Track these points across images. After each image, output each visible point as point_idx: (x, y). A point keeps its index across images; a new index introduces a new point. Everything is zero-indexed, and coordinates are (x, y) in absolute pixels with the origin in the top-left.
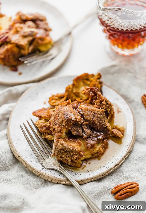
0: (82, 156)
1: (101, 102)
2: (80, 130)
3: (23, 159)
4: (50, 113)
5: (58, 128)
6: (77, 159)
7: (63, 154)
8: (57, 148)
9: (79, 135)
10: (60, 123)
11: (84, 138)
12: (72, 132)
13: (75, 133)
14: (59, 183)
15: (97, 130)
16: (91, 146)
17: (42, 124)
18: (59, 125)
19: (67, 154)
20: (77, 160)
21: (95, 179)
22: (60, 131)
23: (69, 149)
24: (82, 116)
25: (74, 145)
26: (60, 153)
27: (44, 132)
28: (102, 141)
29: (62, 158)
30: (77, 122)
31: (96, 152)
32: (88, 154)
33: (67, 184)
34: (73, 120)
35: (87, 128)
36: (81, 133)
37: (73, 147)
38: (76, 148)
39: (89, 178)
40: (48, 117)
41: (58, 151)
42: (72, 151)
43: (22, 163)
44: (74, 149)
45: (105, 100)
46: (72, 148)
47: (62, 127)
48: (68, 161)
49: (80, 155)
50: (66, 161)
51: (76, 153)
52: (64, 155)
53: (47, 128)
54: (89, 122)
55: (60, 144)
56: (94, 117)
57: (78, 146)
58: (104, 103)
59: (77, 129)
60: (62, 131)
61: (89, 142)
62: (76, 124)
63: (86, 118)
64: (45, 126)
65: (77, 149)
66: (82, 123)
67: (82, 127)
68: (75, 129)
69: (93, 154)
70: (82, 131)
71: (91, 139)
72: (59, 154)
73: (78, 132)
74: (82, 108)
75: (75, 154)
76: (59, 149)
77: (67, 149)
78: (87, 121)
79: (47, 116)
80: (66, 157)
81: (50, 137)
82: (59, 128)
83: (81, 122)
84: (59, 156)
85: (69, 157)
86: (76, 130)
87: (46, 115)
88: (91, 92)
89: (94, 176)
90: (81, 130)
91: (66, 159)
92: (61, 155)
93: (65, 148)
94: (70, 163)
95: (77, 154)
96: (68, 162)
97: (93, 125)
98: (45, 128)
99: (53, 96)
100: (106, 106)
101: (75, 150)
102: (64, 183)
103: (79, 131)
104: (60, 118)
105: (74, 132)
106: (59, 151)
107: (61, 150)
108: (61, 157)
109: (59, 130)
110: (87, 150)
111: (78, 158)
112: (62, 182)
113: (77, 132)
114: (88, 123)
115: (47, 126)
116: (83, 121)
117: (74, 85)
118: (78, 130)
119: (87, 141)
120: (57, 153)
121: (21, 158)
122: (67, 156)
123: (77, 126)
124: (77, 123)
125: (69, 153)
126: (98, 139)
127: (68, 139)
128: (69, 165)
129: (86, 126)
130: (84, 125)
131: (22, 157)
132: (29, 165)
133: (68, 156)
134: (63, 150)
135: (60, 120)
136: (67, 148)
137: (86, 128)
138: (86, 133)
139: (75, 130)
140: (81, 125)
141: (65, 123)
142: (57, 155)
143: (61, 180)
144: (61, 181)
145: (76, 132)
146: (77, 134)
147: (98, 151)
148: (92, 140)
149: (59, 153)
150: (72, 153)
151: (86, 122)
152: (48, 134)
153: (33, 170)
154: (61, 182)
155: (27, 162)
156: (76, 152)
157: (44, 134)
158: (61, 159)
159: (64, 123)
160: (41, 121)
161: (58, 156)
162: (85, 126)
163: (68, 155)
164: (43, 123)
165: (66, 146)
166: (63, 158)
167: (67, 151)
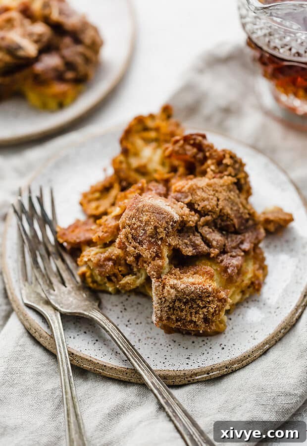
0: (225, 301)
1: (219, 163)
2: (198, 240)
3: (82, 355)
4: (108, 224)
5: (149, 249)
6: (217, 312)
7: (182, 311)
8: (166, 299)
9: (200, 252)
10: (149, 236)
11: (213, 257)
12: (184, 251)
13: (190, 251)
14: (194, 381)
15: (233, 229)
16: (238, 270)
17: (101, 256)
18: (149, 241)
19: (191, 307)
20: (216, 315)
21: (272, 343)
22: (157, 256)
23: (192, 292)
24: (191, 206)
25: (200, 281)
26: (174, 310)
27: (112, 272)
28: (252, 253)
29: (179, 321)
30: (185, 224)
31: (250, 282)
32: (234, 293)
33: (213, 377)
34: (176, 219)
35: (211, 230)
36: (204, 247)
37: (200, 286)
38: (208, 287)
39: (259, 344)
40: (108, 236)
41: (168, 306)
42: (200, 297)
43: (85, 366)
44: (204, 291)
45: (227, 156)
46: (199, 289)
47: (160, 243)
48: (198, 323)
49: (220, 300)
50: (192, 325)
51: (210, 298)
52: (184, 313)
53: (115, 261)
54: (211, 215)
55: (169, 287)
56: (218, 200)
57: (208, 280)
58: (227, 161)
59: (190, 240)
60: (161, 253)
61: (229, 264)
62: (183, 228)
63: (202, 208)
64: (108, 259)
65: (210, 288)
66: (195, 222)
67: (198, 232)
68: (186, 241)
69: (244, 289)
70: (202, 242)
71: (229, 254)
72: (173, 314)
73: (195, 246)
74: (184, 190)
75: (209, 302)
76: (170, 300)
77: (188, 295)
78: (208, 215)
79: (105, 235)
80: (191, 316)
81: (130, 280)
82: (152, 250)
83: (193, 222)
84: (173, 317)
85: (196, 313)
86: (189, 243)
87: (103, 232)
88: (188, 147)
89: (266, 337)
90: (201, 240)
91: (191, 321)
92: (177, 314)
93: (183, 295)
94: (203, 326)
95: (212, 301)
96: (197, 325)
97: (222, 221)
98: (111, 263)
99: (85, 195)
100: (235, 169)
101: (207, 292)
102: (206, 377)
103: (197, 242)
104: (145, 224)
105: (187, 249)
106: (171, 306)
107: (174, 302)
108: (177, 320)
109: (154, 252)
110: (230, 285)
111: (217, 309)
112: (200, 377)
113: (193, 246)
114: (209, 218)
115: (113, 257)
116: (196, 218)
117: (125, 152)
118: (194, 242)
119: (222, 261)
120: (166, 312)
121: (78, 354)
122: (191, 313)
123: (187, 232)
124: (184, 226)
125: (195, 302)
126: (244, 251)
127: (179, 272)
128: (201, 332)
129: (209, 228)
130: (203, 226)
131: (77, 352)
132: (105, 366)
133: (194, 311)
134: (180, 301)
135: (150, 229)
136: (187, 292)
137: (210, 232)
138: (214, 243)
139: (186, 244)
140: (196, 229)
141: (165, 232)
142: (167, 318)
143: (195, 372)
144: (196, 374)
145: (191, 249)
146: (194, 251)
147: (253, 280)
148: (231, 256)
149: (172, 310)
150: (202, 301)
151: (204, 216)
152: (122, 275)
153: (119, 373)
154: (197, 378)
155: (96, 359)
156: (209, 296)
157: (113, 278)
158: (179, 323)
159: (161, 232)
160: (93, 250)
161: (171, 320)
162: (206, 228)
163: (193, 309)
164: (102, 253)
165: (184, 288)
166: (184, 319)
167: (187, 299)
